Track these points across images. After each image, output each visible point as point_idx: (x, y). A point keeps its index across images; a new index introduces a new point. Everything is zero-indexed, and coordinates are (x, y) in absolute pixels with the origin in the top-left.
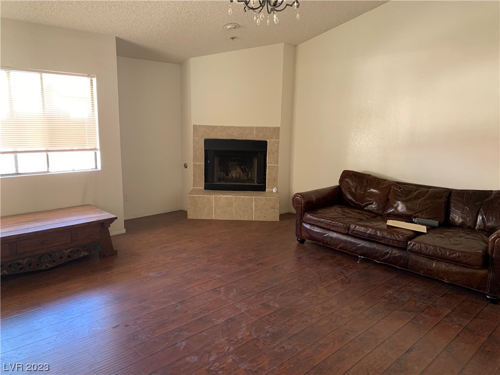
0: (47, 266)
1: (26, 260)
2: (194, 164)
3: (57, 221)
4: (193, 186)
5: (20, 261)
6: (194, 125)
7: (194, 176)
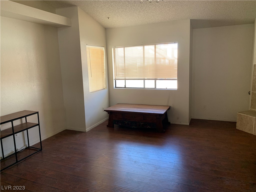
0: (134, 127)
1: (127, 122)
2: (252, 92)
3: (142, 110)
4: (251, 108)
5: (125, 122)
6: (254, 65)
7: (252, 101)
